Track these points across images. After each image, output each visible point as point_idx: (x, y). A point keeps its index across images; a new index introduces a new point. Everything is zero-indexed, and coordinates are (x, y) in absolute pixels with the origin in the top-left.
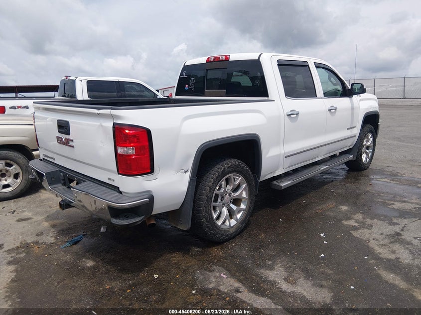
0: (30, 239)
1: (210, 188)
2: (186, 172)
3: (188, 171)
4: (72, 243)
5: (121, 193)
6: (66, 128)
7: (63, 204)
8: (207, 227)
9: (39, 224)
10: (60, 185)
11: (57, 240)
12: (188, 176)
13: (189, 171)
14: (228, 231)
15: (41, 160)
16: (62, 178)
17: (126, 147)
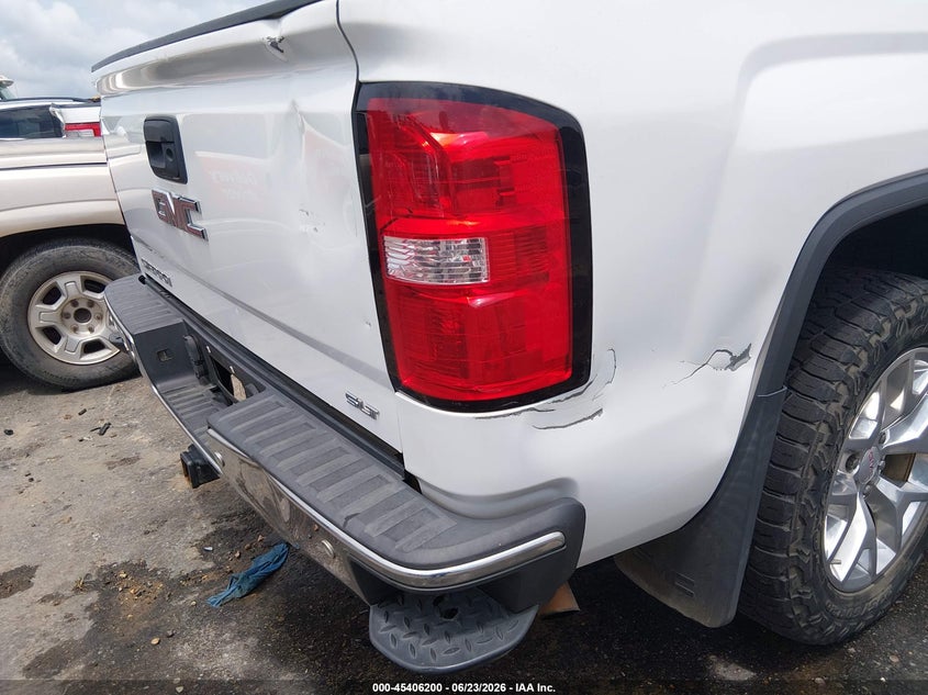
0: (119, 553)
1: (831, 429)
2: (736, 361)
3: (745, 354)
4: (246, 587)
5: (411, 481)
6: (169, 152)
7: (195, 465)
8: (800, 601)
9: (162, 484)
10: (191, 378)
11: (205, 559)
12: (743, 382)
13: (754, 354)
14: (867, 598)
15: (142, 280)
16: (193, 357)
17: (435, 236)
